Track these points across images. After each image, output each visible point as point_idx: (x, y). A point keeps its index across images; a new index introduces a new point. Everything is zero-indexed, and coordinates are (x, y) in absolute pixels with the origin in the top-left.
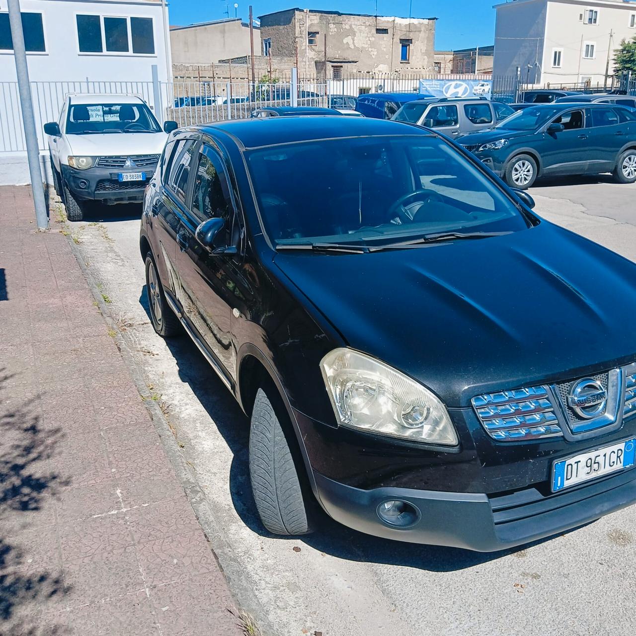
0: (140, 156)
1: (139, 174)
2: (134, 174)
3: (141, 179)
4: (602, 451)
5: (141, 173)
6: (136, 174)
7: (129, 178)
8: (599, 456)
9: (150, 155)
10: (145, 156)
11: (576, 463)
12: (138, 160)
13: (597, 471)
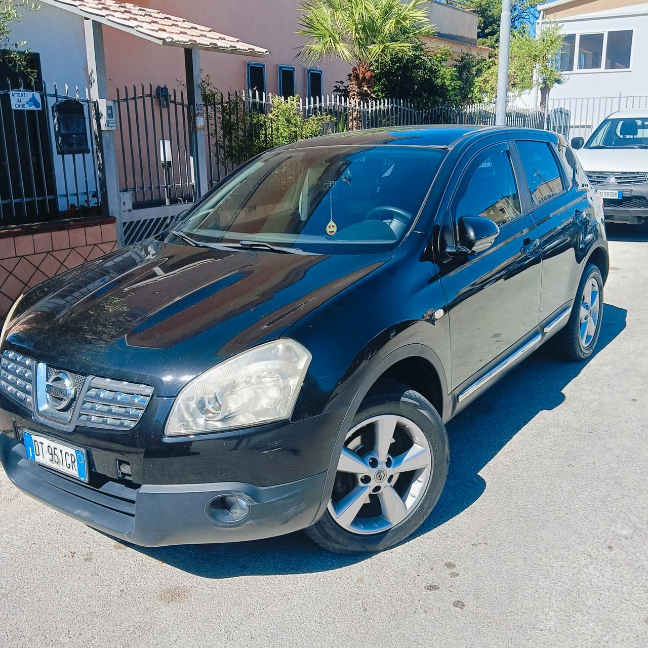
0: (626, 173)
1: (614, 191)
2: (609, 191)
3: (617, 198)
4: (60, 447)
5: (617, 191)
6: (612, 191)
7: (604, 195)
8: (56, 449)
9: (638, 173)
10: (631, 173)
11: (40, 443)
12: (621, 178)
13: (57, 463)
